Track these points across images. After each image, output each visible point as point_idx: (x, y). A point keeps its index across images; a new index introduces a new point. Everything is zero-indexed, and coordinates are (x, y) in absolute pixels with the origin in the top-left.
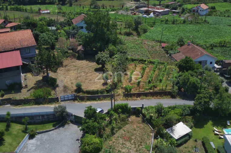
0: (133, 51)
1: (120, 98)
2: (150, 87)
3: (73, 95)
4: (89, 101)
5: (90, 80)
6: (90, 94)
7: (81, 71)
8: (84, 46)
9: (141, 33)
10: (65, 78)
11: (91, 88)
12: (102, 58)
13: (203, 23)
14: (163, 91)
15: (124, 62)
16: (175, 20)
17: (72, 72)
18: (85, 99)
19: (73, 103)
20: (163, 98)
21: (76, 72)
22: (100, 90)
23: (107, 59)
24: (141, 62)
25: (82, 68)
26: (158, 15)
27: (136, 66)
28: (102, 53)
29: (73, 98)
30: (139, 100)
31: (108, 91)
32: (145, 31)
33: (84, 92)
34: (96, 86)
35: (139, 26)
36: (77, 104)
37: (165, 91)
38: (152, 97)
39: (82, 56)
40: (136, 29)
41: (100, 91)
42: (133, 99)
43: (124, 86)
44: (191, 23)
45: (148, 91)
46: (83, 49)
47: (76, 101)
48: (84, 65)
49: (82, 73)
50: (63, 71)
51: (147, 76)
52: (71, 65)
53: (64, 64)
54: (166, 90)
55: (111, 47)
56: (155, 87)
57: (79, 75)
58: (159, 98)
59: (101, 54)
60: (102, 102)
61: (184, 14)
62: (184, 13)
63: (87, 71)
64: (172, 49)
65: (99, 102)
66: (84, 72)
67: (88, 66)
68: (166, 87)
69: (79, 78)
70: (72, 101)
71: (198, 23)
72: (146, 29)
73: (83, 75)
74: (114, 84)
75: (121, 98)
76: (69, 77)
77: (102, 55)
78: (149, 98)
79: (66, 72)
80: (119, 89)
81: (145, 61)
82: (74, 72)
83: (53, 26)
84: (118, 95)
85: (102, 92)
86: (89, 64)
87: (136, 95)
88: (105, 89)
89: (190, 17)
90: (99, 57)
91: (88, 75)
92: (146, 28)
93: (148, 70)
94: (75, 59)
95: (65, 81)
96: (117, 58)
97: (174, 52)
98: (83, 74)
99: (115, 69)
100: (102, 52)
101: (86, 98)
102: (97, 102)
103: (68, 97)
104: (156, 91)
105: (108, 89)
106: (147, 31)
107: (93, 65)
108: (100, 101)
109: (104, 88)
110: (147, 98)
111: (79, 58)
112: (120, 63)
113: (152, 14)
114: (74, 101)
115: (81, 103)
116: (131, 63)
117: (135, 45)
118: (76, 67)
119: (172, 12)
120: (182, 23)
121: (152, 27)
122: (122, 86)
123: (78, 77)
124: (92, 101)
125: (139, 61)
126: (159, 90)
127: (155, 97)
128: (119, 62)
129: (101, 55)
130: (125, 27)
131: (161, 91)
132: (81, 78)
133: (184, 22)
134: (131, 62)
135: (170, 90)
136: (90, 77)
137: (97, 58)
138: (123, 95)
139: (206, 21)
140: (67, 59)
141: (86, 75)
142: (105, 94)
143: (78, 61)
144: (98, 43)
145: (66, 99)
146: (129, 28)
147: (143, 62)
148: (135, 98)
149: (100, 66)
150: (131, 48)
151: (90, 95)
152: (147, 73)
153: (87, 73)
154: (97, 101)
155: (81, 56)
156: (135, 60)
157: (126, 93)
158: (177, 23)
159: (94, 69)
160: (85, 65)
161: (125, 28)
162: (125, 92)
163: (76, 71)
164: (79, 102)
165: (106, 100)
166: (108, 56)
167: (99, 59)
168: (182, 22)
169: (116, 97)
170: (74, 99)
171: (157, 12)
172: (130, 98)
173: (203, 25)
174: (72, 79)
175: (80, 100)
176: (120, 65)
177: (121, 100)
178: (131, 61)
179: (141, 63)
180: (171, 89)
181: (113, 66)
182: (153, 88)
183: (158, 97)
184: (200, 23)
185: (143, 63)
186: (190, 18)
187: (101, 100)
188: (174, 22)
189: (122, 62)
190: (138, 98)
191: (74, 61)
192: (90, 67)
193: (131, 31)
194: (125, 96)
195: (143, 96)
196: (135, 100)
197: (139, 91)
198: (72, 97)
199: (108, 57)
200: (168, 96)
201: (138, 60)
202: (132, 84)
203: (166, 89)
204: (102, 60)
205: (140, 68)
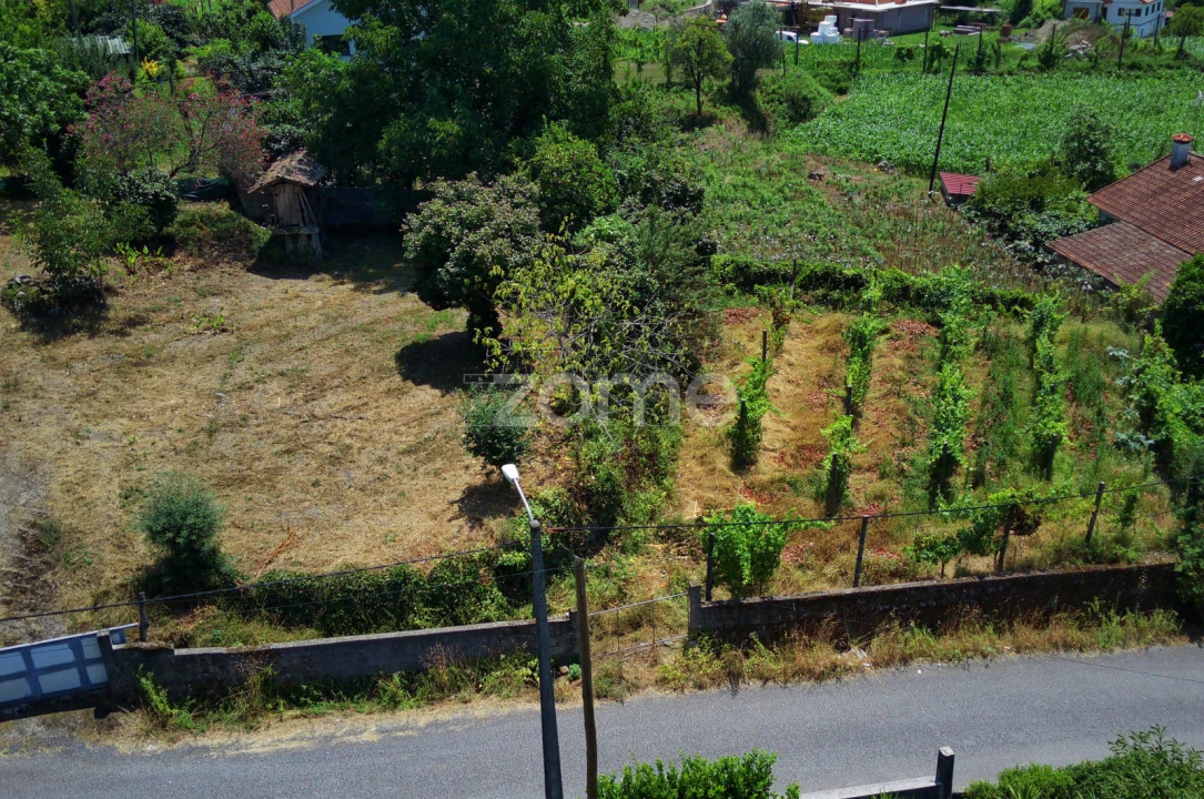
0: (739, 219)
1: (655, 662)
2: (968, 526)
3: (91, 651)
4: (294, 703)
5: (334, 460)
6: (308, 623)
7: (268, 368)
8: (323, 153)
9: (777, 122)
10: (78, 436)
11: (324, 553)
12: (472, 237)
13: (1169, 67)
14: (1097, 558)
15: (678, 283)
16: (989, 51)
17: (171, 375)
18: (241, 681)
19: (92, 741)
20: (1100, 635)
21: (207, 378)
22: (422, 568)
23: (517, 246)
24: (820, 292)
25: (288, 336)
26: (864, 34)
27: (780, 322)
28: (464, 186)
29: (97, 674)
30: (860, 669)
31: (518, 585)
32: (800, 110)
33: (244, 603)
34: (388, 522)
35: (764, 74)
36: (136, 758)
37: (1115, 560)
38: (998, 630)
39: (303, 242)
40: (740, 96)
41: (432, 579)
42: (803, 659)
43: (692, 512)
44: (1094, 65)
45: (950, 570)
46: (311, 176)
47: (133, 721)
48: (306, 313)
49: (274, 386)
50: (78, 366)
51: (899, 411)
52: (181, 319)
53: (118, 308)
54: (1132, 554)
55: (558, 148)
56: (1017, 519)
57: (233, 406)
58: (1067, 646)
59: (459, 197)
60: (447, 712)
61: (1028, 26)
62: (1027, 20)
63: (320, 365)
64: (1037, 205)
65: (415, 717)
66: (294, 379)
67: (342, 323)
68: (1126, 520)
69: (225, 441)
70: (78, 715)
71: (1133, 67)
72: (805, 99)
73: (279, 402)
74: (582, 494)
75: (669, 660)
76: (116, 426)
77: (469, 212)
78: (968, 641)
79: (111, 379)
80: (636, 548)
81: (857, 283)
82: (196, 378)
83: (109, 29)
84: (635, 624)
85: (447, 596)
86: (357, 304)
87: (829, 620)
88: (488, 560)
89: (1076, 35)
90: (438, 228)
91: (322, 407)
92: (805, 93)
93: (898, 362)
94: (238, 267)
95: (69, 472)
96: (610, 239)
97: (1058, 226)
98: (275, 397)
99: (598, 338)
100: (469, 184)
101: (254, 679)
102: (388, 720)
103: (31, 673)
104: (1028, 566)
105: (518, 557)
106: (814, 110)
107: (391, 311)
108: (431, 701)
109: (478, 542)
110: (948, 643)
111: (277, 262)
112: (642, 287)
113: (827, 26)
114: (101, 713)
115: (189, 740)
116: (732, 303)
117: (750, 181)
118: (223, 338)
119: (950, 21)
120: (1031, 69)
121: (842, 92)
122: (668, 515)
123: (211, 432)
124: (323, 706)
125: (805, 286)
126: (1059, 555)
127: (1026, 634)
128: (638, 273)
129: (454, 210)
130: (664, 80)
131: (1082, 566)
132: (247, 433)
133: (1048, 61)
134: (730, 293)
135: (1157, 547)
136: (342, 429)
137: (413, 240)
138: (683, 616)
139: (1187, 56)
140: (160, 267)
141: (305, 410)
142: (493, 615)
143: (258, 283)
144: (444, 113)
145: (50, 683)
146: (692, 84)
147: (836, 294)
148: (823, 655)
149: (457, 319)
150: (723, 200)
151: (310, 639)
152: (883, 381)
153: (321, 388)
154: (394, 703)
155: (295, 237)
156: (770, 277)
157: (721, 594)
158: (1003, 68)
159: (395, 347)
160: (313, 319)
161: (668, 86)
162: (711, 581)
163: (219, 367)
164: (161, 724)
165: (496, 690)
166: (530, 215)
167: (436, 248)
168: (1034, 63)
169: (614, 645)
170: (106, 687)
171: (856, 13)
172: (763, 659)
173: (1172, 77)
174: (143, 443)
175: (175, 700)
176: (640, 304)
177: (663, 682)
178: (730, 286)
179: (823, 301)
180: (1172, 543)
181: (574, 309)
182: (998, 533)
183: (1056, 632)
184: (1150, 66)
185: (836, 305)
186: (1078, 42)
187: (440, 692)
188: (980, 61)
189: (660, 278)
190: (857, 655)
191: (227, 282)
192: (366, 329)
193: (707, 108)
194: (707, 630)
195: (904, 625)
196: (820, 677)
197: (859, 569)
198: (81, 663)
199: (527, 230)
200: (1147, 609)
201: (796, 273)
202: (763, 488)
203: (1123, 541)
204: (467, 258)
205: (819, 340)
